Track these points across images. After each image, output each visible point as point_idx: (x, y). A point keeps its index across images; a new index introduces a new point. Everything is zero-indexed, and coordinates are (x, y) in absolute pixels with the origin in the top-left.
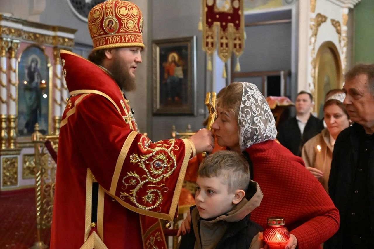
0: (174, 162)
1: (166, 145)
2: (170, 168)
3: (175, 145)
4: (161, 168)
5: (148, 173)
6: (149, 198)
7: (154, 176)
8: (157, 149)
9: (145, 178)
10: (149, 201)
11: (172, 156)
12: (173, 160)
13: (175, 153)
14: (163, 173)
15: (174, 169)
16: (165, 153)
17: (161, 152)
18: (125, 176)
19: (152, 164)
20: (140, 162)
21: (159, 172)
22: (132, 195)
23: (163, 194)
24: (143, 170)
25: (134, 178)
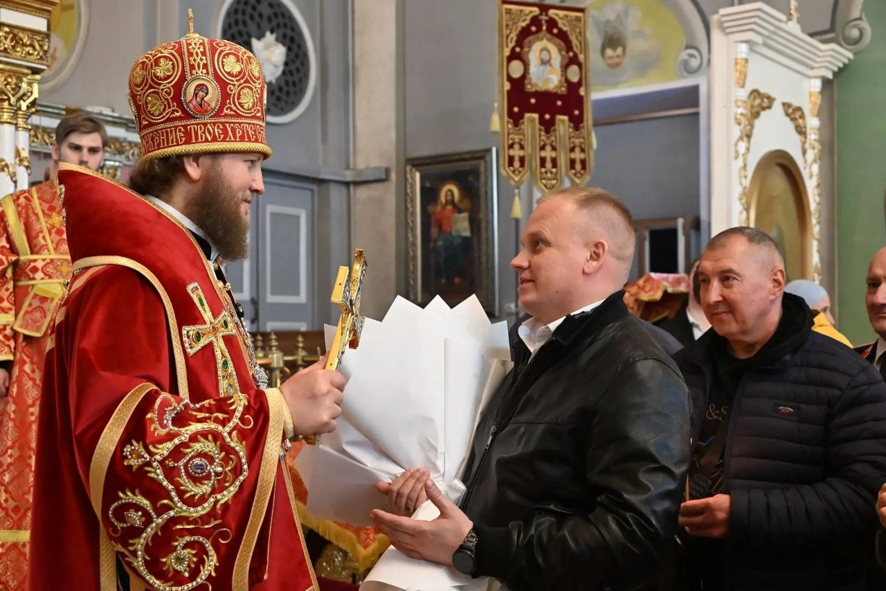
0: (239, 459)
1: (221, 416)
2: (230, 476)
3: (243, 414)
4: (208, 477)
5: (173, 494)
6: (179, 560)
7: (191, 502)
8: (195, 427)
9: (167, 508)
10: (179, 568)
11: (234, 443)
12: (236, 453)
13: (243, 435)
14: (213, 492)
15: (241, 478)
16: (217, 437)
17: (205, 434)
18: (114, 503)
19: (182, 467)
20: (149, 464)
21: (206, 488)
22: (134, 553)
23: (216, 546)
24: (160, 484)
25: (137, 507)
